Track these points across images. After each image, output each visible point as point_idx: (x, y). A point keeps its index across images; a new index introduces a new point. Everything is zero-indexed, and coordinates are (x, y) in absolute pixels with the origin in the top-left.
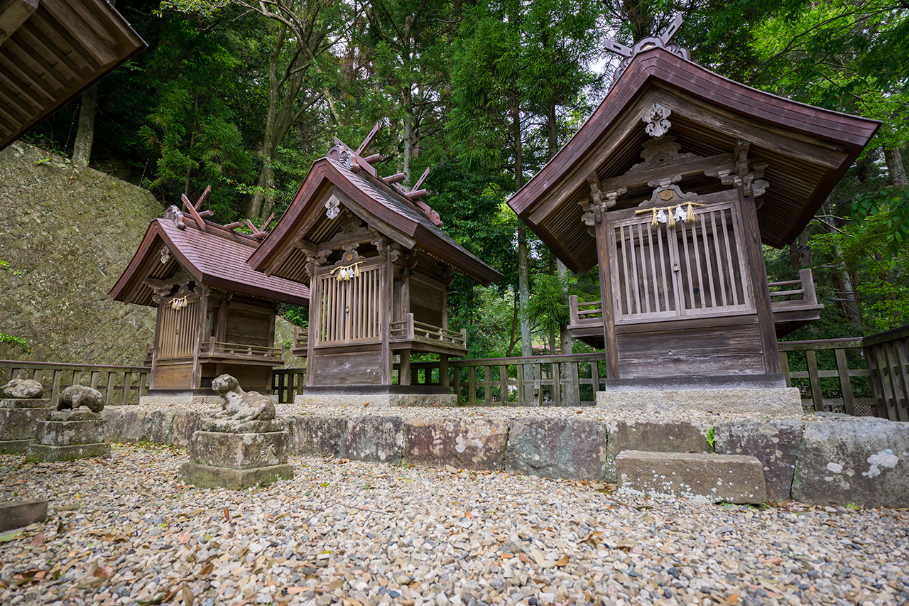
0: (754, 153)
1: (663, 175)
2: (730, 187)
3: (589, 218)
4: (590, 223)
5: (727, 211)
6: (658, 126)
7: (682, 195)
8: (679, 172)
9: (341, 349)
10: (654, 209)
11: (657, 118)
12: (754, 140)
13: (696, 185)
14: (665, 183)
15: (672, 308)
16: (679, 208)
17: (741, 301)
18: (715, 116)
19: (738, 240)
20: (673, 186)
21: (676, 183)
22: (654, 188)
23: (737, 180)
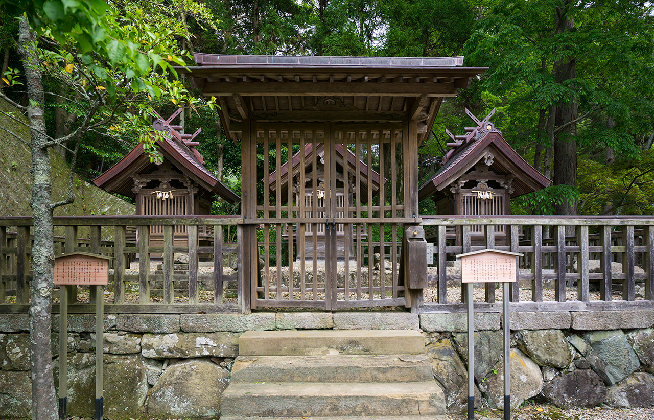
0: (515, 181)
1: (483, 178)
2: (503, 188)
3: (453, 190)
4: (453, 192)
5: (501, 197)
6: (489, 161)
7: (488, 188)
8: (488, 178)
9: (321, 237)
10: (478, 191)
11: (489, 158)
12: (518, 176)
13: (493, 185)
14: (483, 181)
15: (481, 231)
16: (487, 192)
17: (502, 231)
18: (508, 163)
19: (503, 209)
20: (485, 184)
21: (486, 182)
22: (478, 182)
23: (506, 187)
